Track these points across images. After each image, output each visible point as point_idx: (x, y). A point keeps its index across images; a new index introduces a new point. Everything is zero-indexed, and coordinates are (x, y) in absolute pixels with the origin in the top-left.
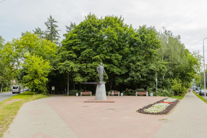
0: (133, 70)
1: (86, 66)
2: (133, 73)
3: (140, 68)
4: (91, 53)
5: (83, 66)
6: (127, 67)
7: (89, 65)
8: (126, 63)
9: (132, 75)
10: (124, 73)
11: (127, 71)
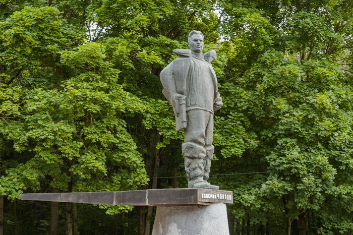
1: (21, 103)
2: (295, 153)
3: (328, 123)
6: (252, 118)
8: (246, 94)
9: (285, 166)
10: (240, 150)
11: (254, 143)
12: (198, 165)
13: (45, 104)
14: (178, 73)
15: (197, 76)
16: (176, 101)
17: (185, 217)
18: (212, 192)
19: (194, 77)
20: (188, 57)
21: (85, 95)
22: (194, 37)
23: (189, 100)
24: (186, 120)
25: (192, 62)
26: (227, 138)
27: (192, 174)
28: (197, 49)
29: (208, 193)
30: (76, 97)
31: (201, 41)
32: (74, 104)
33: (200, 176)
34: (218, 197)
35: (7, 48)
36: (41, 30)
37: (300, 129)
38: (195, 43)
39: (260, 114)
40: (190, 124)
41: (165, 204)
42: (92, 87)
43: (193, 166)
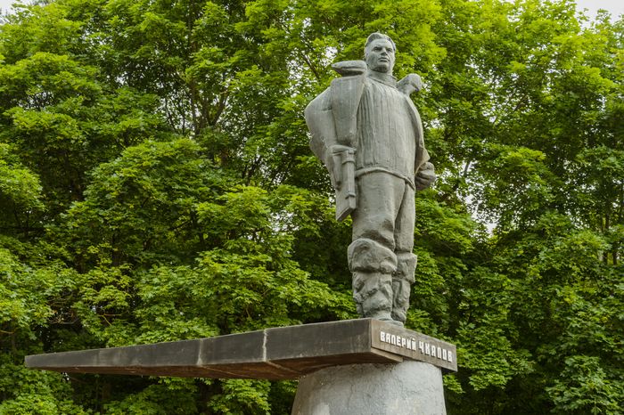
0: (586, 347)
2: (598, 381)
4: (188, 175)
5: (98, 287)
7: (161, 280)
9: (579, 402)
10: (503, 378)
11: (526, 365)
12: (380, 286)
13: (170, 290)
14: (340, 104)
15: (379, 109)
16: (336, 159)
17: (347, 389)
18: (406, 334)
19: (372, 111)
20: (360, 73)
21: (234, 273)
22: (375, 43)
23: (361, 155)
24: (354, 194)
25: (370, 85)
26: (480, 358)
27: (368, 304)
28: (380, 64)
29: (397, 334)
30: (218, 276)
31: (389, 50)
32: (215, 289)
33: (384, 308)
34: (422, 347)
35: (113, 201)
36: (169, 174)
37: (604, 339)
38: (378, 54)
39: (535, 316)
40: (363, 201)
41: (301, 356)
42: (246, 262)
43: (369, 287)
